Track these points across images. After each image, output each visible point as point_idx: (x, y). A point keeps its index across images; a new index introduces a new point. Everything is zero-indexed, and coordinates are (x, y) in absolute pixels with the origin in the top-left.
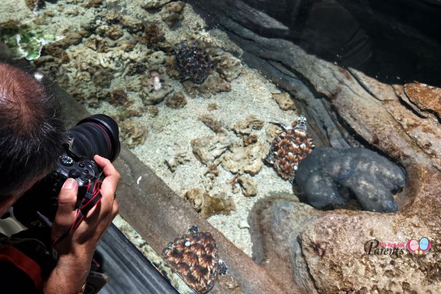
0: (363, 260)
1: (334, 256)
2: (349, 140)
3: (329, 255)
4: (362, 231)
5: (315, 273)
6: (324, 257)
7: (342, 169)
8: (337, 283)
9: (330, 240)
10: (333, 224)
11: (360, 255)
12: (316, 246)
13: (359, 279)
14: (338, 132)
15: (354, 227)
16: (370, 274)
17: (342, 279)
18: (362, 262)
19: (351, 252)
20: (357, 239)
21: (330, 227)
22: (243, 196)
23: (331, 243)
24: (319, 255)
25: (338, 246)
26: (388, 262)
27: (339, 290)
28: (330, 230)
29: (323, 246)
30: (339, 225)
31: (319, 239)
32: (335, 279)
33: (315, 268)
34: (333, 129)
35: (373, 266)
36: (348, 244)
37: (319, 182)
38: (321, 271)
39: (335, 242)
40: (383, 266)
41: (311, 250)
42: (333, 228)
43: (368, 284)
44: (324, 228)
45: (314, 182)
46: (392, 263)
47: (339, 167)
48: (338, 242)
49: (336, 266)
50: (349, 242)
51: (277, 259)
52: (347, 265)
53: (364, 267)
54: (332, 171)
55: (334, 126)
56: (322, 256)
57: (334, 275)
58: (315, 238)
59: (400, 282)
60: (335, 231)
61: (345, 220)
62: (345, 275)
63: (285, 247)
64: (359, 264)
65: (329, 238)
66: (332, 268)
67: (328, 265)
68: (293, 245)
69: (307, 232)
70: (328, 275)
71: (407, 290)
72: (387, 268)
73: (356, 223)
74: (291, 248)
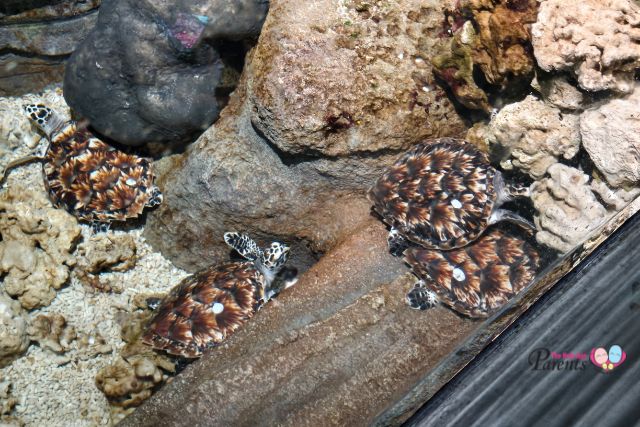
0: (368, 58)
1: (356, 101)
2: (67, 11)
3: (353, 107)
4: (315, 43)
5: (376, 143)
6: (355, 117)
7: (152, 41)
8: (402, 113)
9: (326, 97)
10: (293, 83)
11: (358, 58)
12: (330, 124)
13: (400, 77)
14: (32, 27)
15: (304, 51)
16: (392, 57)
17: (394, 103)
18: (372, 61)
19: (351, 70)
20: (330, 54)
21: (300, 90)
22: (132, 272)
23: (332, 96)
24: (348, 127)
25: (341, 88)
26: (375, 25)
27: (411, 114)
28: (308, 91)
29: (337, 113)
30: (298, 73)
31: (321, 115)
32: (394, 114)
33: (369, 140)
34: (18, 35)
35: (379, 48)
36: (337, 70)
37: (163, 96)
38: (377, 131)
39: (332, 90)
40: (380, 34)
41: (331, 138)
42: (303, 84)
43: (409, 67)
44: (300, 100)
45: (160, 104)
46: (376, 20)
47: (145, 44)
48: (331, 84)
49: (372, 105)
50: (334, 67)
51: (317, 216)
52: (373, 86)
53: (379, 60)
54: (150, 61)
55: (15, 28)
56: (352, 121)
57: (386, 113)
58: (316, 122)
59: (407, 22)
60: (309, 83)
61: (289, 62)
62: (390, 96)
63: (297, 194)
64: (374, 66)
65: (323, 96)
66: (375, 112)
67: (370, 118)
68: (301, 177)
69: (298, 134)
70: (385, 123)
71: (418, 17)
72: (385, 30)
73: (297, 47)
74: (304, 181)
